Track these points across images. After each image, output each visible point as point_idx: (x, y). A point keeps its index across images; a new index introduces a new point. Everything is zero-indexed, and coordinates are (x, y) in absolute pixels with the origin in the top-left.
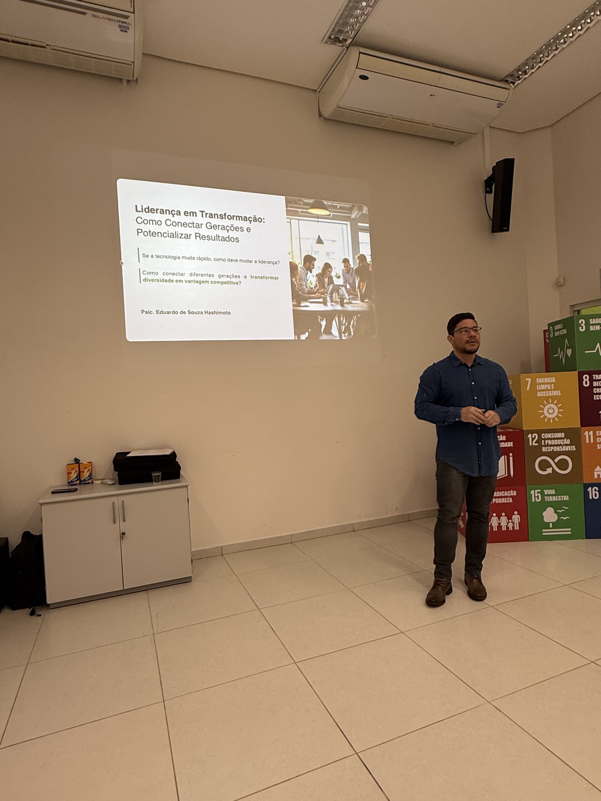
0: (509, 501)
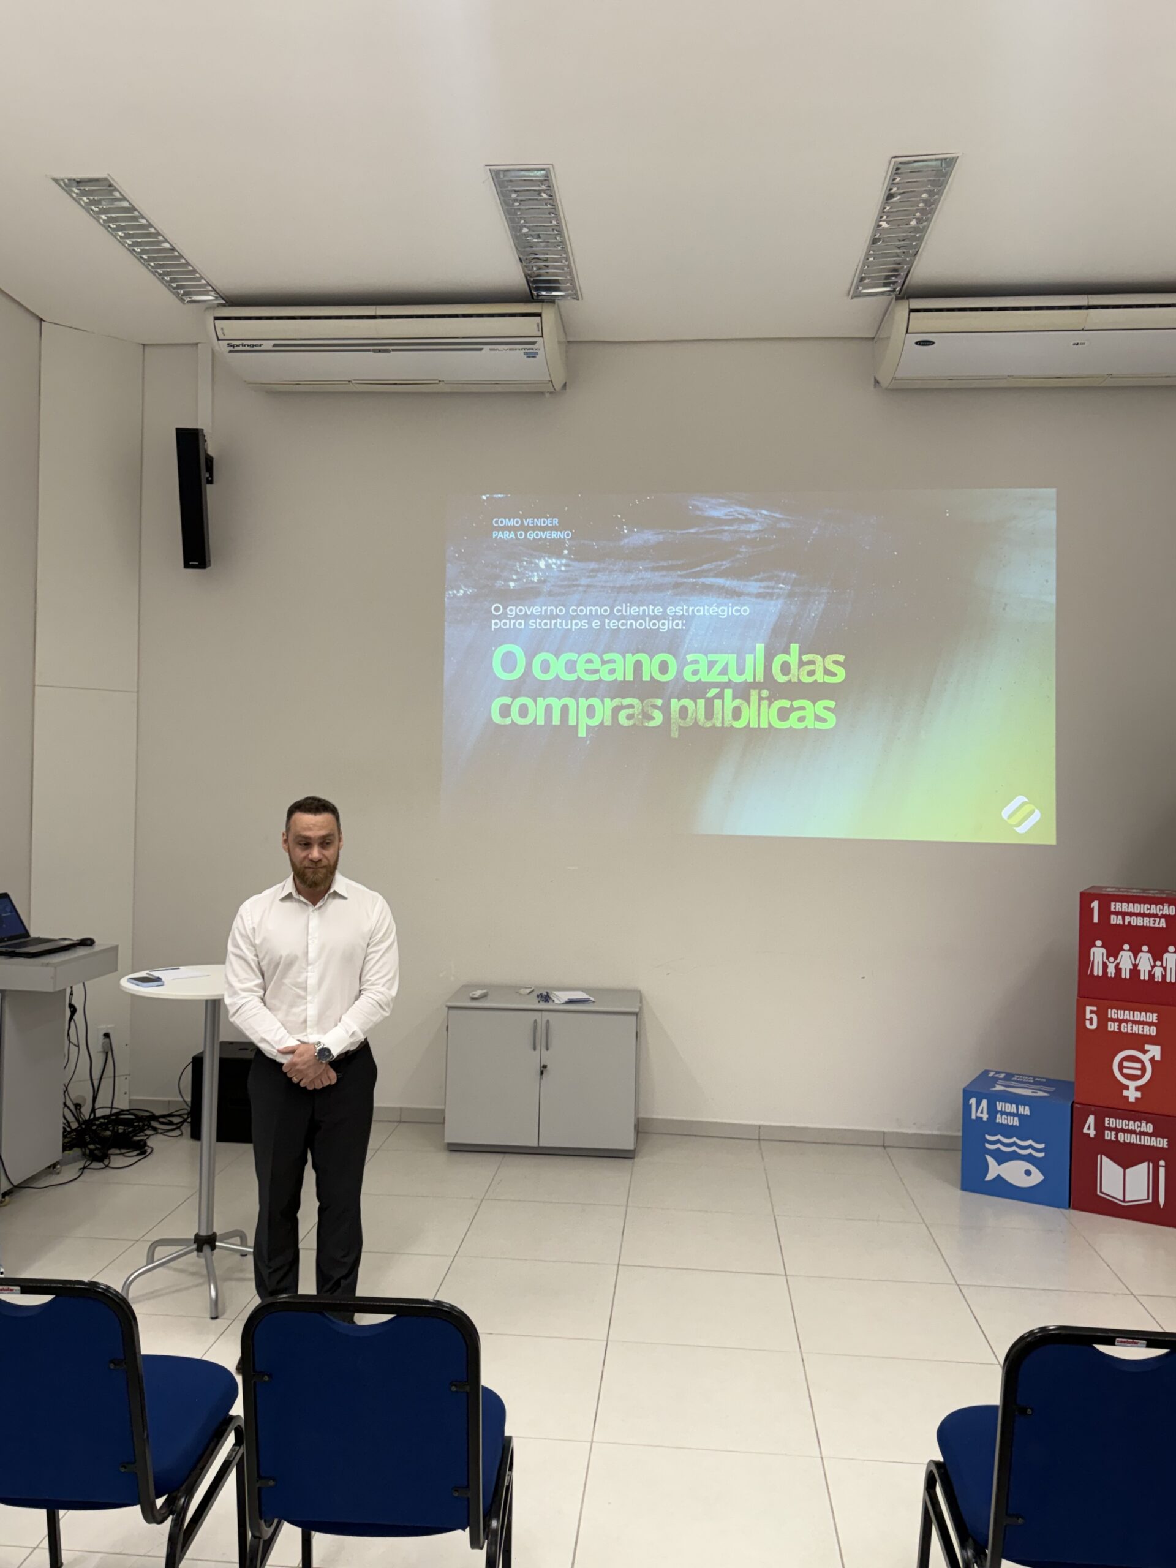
0: (1159, 924)
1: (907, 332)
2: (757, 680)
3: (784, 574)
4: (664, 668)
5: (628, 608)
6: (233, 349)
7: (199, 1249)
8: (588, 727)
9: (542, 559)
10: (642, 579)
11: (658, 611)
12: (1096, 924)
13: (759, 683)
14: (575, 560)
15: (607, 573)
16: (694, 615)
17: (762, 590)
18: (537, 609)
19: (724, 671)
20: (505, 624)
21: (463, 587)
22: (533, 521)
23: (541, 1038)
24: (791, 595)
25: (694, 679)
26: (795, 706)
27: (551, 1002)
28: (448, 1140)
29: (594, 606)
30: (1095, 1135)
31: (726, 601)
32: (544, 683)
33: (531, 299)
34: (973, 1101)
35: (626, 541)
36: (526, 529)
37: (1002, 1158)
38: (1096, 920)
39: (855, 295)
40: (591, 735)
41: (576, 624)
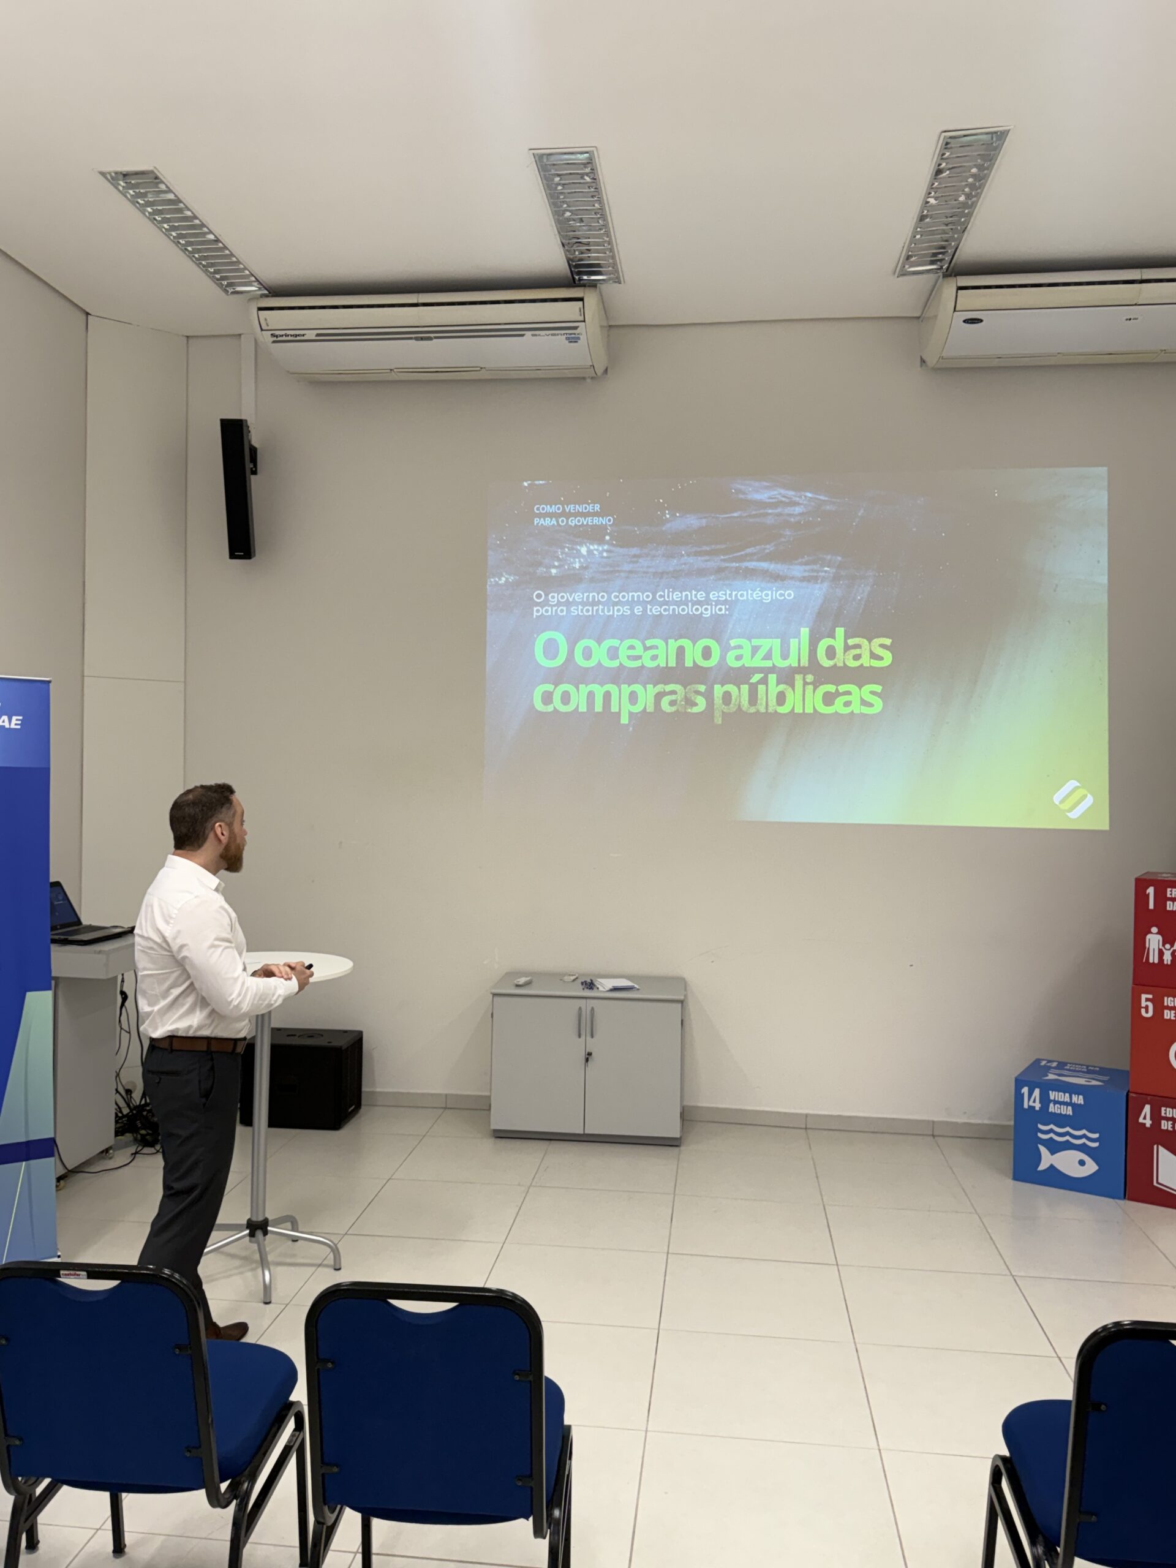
1: (955, 310)
2: (801, 665)
3: (829, 557)
4: (707, 653)
5: (671, 594)
6: (277, 339)
7: (252, 1235)
8: (631, 714)
9: (584, 546)
10: (685, 564)
11: (701, 596)
12: (1151, 910)
13: (804, 667)
14: (614, 545)
15: (649, 559)
16: (737, 600)
17: (806, 574)
18: (578, 596)
19: (768, 656)
20: (547, 611)
21: (504, 574)
22: (575, 507)
23: (586, 1026)
24: (836, 578)
25: (738, 664)
26: (841, 691)
27: (595, 989)
28: (494, 1127)
29: (636, 592)
30: (1151, 1125)
31: (769, 585)
32: (586, 669)
33: (572, 283)
34: (1025, 1090)
35: (668, 525)
36: (567, 515)
37: (1055, 1148)
38: (1151, 906)
39: (902, 273)
40: (634, 721)
41: (618, 610)
